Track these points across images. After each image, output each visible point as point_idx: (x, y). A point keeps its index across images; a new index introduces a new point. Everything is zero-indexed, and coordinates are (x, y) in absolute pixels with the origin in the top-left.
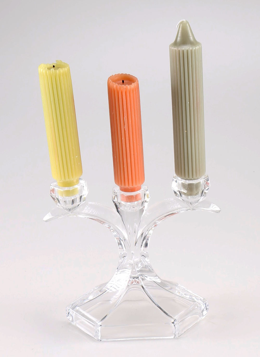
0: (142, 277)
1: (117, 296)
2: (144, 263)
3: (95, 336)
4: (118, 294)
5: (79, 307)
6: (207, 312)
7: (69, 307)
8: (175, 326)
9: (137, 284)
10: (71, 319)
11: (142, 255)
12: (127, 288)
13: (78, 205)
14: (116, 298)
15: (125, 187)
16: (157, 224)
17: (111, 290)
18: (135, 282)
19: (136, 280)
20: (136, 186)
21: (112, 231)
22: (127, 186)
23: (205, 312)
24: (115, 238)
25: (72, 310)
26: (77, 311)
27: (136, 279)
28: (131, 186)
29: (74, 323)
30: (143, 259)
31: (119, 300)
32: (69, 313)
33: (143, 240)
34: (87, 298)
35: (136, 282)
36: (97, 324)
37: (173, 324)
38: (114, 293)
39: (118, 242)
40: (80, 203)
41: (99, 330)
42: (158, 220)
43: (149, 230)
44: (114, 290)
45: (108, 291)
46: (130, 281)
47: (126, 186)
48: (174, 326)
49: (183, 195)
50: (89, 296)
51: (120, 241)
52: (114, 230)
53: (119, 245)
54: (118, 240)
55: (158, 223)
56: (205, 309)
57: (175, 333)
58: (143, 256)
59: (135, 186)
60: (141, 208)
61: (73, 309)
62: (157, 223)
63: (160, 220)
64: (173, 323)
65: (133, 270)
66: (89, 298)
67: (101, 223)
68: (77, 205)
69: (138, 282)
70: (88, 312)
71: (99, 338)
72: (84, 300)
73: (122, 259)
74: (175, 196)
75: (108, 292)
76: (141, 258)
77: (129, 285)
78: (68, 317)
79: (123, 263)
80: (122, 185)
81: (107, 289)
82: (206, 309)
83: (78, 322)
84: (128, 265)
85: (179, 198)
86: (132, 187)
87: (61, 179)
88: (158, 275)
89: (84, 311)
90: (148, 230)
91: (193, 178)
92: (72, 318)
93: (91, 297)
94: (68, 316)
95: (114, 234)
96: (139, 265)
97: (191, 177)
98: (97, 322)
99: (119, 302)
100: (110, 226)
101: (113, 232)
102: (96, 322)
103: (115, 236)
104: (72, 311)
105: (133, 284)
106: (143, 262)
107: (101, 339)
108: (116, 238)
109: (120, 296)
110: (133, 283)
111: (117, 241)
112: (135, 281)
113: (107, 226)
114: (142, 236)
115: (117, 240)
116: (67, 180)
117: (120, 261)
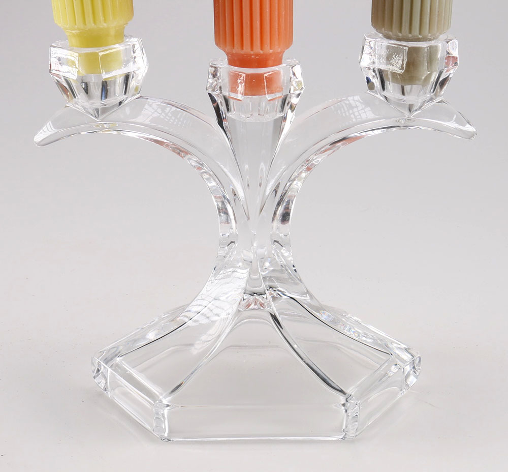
0: (273, 292)
1: (210, 335)
2: (277, 260)
3: (153, 430)
4: (213, 331)
5: (121, 358)
6: (415, 380)
7: (98, 358)
8: (348, 412)
9: (259, 309)
10: (102, 385)
11: (275, 241)
12: (235, 318)
13: (120, 103)
14: (208, 340)
15: (242, 52)
16: (313, 162)
17: (196, 321)
18: (256, 304)
19: (257, 300)
20: (271, 51)
21: (206, 176)
22: (247, 50)
23: (412, 380)
24: (213, 197)
25: (105, 365)
26: (117, 368)
27: (257, 297)
28: (257, 50)
29: (109, 394)
30: (276, 251)
31: (216, 346)
32: (98, 370)
33: (279, 204)
34: (143, 337)
35: (258, 303)
36: (161, 401)
37: (343, 408)
38: (205, 328)
39: (218, 205)
40: (125, 97)
41: (166, 416)
42: (316, 153)
43: (293, 177)
44: (204, 321)
45: (190, 323)
46: (243, 300)
47: (244, 48)
48: (346, 411)
49: (390, 85)
50: (148, 332)
51: (223, 202)
52: (210, 175)
53: (219, 212)
54: (219, 200)
55: (318, 159)
56: (412, 372)
57: (346, 427)
58: (278, 242)
59: (268, 50)
60: (279, 115)
61: (107, 361)
62: (313, 160)
63: (321, 153)
64: (344, 405)
65: (251, 276)
66: (147, 337)
67: (179, 154)
68: (118, 102)
69: (262, 305)
70: (141, 371)
71: (166, 435)
72: (135, 341)
73: (226, 248)
74: (367, 88)
75: (188, 327)
76: (272, 248)
77: (241, 310)
78: (96, 380)
79: (226, 259)
80: (234, 47)
81: (186, 320)
82: (414, 372)
83: (116, 391)
84: (240, 264)
85: (376, 95)
86: (261, 52)
87: (76, 25)
88: (310, 290)
89: (133, 368)
90: (291, 180)
91: (420, 34)
92: (105, 382)
93: (151, 336)
94: (98, 376)
95: (210, 185)
96: (267, 264)
97: (416, 31)
98: (161, 397)
99: (216, 349)
100: (202, 165)
101: (207, 179)
102: (159, 397)
103: (212, 191)
104: (105, 367)
105: (251, 307)
106: (276, 257)
107: (168, 436)
108: (215, 197)
109: (219, 336)
110: (249, 305)
111: (215, 203)
112: (256, 302)
113: (193, 164)
114: (276, 193)
115: (216, 201)
116: (91, 25)
117: (222, 253)
